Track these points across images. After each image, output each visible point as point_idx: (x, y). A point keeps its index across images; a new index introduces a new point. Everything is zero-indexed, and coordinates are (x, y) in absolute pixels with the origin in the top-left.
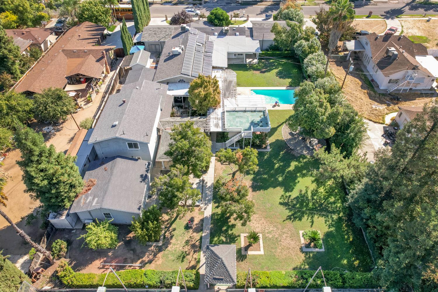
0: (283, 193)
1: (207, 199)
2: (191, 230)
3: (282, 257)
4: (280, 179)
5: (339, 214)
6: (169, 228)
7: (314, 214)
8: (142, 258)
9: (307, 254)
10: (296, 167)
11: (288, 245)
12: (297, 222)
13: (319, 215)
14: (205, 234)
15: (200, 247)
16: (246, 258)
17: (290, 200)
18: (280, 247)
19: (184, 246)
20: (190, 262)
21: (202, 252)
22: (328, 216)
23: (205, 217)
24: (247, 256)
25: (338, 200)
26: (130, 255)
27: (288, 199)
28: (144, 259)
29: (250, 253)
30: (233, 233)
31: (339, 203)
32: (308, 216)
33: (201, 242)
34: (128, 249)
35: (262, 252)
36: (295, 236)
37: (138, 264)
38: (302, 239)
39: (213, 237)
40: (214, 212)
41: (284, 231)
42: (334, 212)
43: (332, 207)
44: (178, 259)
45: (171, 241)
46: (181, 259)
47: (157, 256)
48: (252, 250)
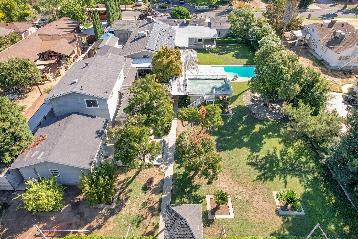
0: (250, 153)
1: (168, 159)
2: (150, 192)
3: (256, 221)
4: (246, 140)
5: (313, 174)
6: (124, 190)
7: (287, 174)
8: (90, 223)
9: (285, 218)
10: (260, 129)
11: (262, 207)
12: (268, 182)
13: (292, 175)
14: (166, 196)
15: (159, 211)
16: (213, 222)
17: (258, 161)
18: (252, 210)
19: (140, 209)
20: (146, 228)
21: (161, 216)
22: (301, 176)
23: (165, 177)
24: (215, 221)
25: (310, 159)
26: (76, 220)
27: (256, 160)
28: (92, 224)
29: (218, 216)
30: (197, 195)
31: (311, 163)
32: (280, 176)
33: (160, 205)
34: (74, 213)
35: (231, 216)
36: (267, 197)
37: (84, 230)
38: (277, 200)
39: (175, 199)
40: (175, 172)
41: (255, 192)
42: (307, 172)
43: (304, 167)
44: (132, 224)
45: (125, 204)
46: (136, 224)
47: (108, 220)
48: (220, 214)
